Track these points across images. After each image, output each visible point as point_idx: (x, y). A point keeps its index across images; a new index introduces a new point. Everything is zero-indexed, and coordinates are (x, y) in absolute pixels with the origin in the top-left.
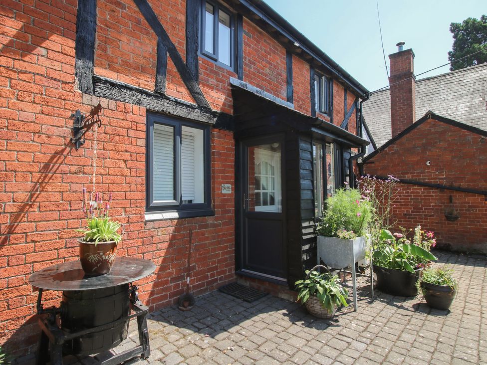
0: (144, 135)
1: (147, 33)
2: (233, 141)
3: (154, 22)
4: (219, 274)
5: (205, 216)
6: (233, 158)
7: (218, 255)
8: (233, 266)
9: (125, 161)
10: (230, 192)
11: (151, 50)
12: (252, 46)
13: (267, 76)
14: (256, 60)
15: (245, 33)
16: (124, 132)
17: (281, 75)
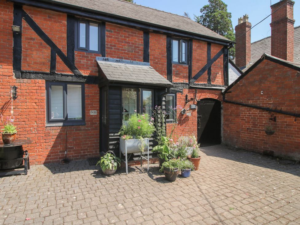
0: (45, 91)
1: (45, 47)
2: (98, 89)
3: (48, 41)
4: (88, 152)
5: (80, 125)
6: (98, 97)
7: (88, 144)
8: (98, 150)
9: (36, 103)
10: (96, 114)
11: (48, 55)
12: (113, 36)
13: (126, 50)
14: (116, 43)
15: (107, 31)
16: (35, 91)
17: (138, 47)
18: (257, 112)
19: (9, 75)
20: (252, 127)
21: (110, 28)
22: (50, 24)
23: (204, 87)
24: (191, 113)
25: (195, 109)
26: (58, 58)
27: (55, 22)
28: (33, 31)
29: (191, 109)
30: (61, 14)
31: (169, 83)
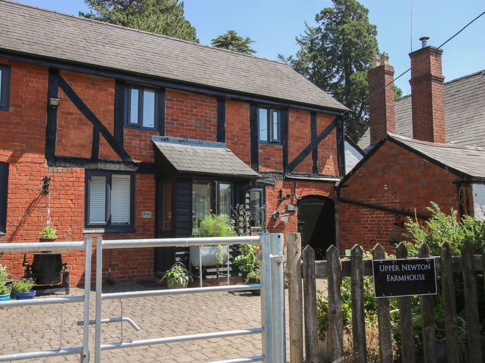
0: (83, 184)
1: (86, 124)
2: (154, 181)
3: (91, 116)
4: (138, 272)
5: (128, 233)
6: (154, 193)
7: (138, 260)
8: (152, 269)
9: (71, 200)
10: (151, 217)
11: (89, 134)
12: (175, 107)
13: (192, 126)
14: (179, 117)
15: (168, 100)
16: (71, 184)
17: (210, 121)
18: (382, 214)
19: (39, 162)
20: (377, 237)
21: (172, 96)
22: (93, 93)
23: (308, 178)
24: (287, 218)
25: (294, 211)
26: (102, 139)
27: (100, 90)
28: (71, 103)
29: (287, 211)
30: (108, 79)
31: (255, 173)
